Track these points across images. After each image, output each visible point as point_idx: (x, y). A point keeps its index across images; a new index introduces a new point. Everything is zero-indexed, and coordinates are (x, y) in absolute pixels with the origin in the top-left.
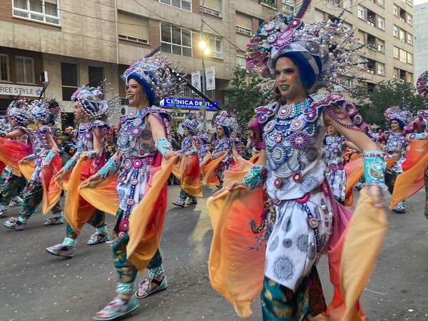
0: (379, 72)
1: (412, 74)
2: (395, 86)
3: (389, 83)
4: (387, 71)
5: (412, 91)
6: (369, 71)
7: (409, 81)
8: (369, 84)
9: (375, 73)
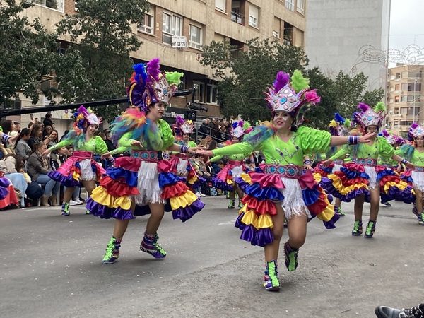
0: (251, 22)
1: (302, 32)
2: (276, 49)
3: (267, 43)
4: (263, 21)
5: (302, 63)
6: (233, 17)
7: (297, 45)
8: (233, 42)
9: (243, 23)
